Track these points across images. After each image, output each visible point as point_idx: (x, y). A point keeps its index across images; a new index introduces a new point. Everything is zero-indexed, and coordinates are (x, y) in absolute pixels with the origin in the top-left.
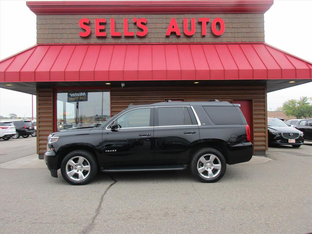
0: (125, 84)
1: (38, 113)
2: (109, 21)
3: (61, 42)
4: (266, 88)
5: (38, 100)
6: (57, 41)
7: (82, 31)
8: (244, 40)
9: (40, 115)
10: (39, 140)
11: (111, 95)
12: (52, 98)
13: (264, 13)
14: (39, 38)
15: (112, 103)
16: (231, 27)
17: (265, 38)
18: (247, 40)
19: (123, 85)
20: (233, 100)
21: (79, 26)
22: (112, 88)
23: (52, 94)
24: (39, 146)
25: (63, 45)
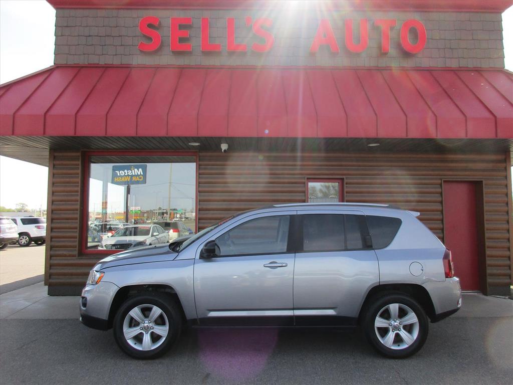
0: (229, 146)
1: (52, 202)
2: (197, 23)
3: (103, 61)
4: (510, 159)
5: (53, 176)
6: (94, 60)
7: (145, 42)
8: (463, 63)
9: (54, 207)
10: (49, 257)
11: (199, 168)
12: (79, 171)
13: (501, 13)
14: (58, 54)
15: (199, 184)
16: (438, 38)
17: (505, 60)
18: (471, 64)
19: (224, 147)
20: (445, 181)
21: (138, 31)
22: (200, 154)
23: (80, 162)
24: (50, 269)
25: (107, 67)
